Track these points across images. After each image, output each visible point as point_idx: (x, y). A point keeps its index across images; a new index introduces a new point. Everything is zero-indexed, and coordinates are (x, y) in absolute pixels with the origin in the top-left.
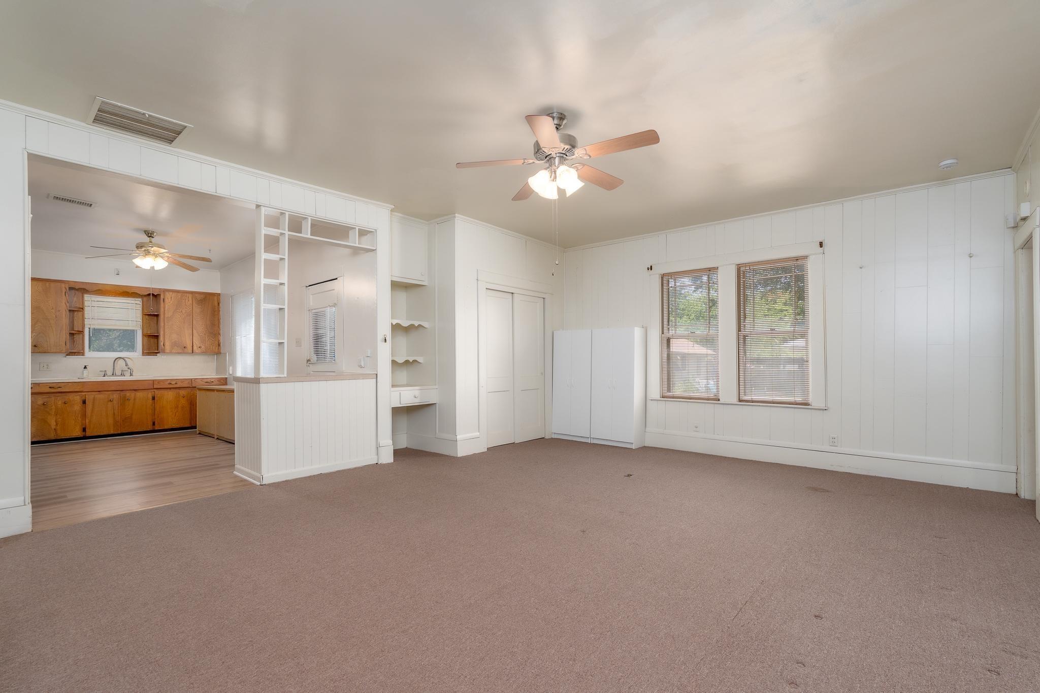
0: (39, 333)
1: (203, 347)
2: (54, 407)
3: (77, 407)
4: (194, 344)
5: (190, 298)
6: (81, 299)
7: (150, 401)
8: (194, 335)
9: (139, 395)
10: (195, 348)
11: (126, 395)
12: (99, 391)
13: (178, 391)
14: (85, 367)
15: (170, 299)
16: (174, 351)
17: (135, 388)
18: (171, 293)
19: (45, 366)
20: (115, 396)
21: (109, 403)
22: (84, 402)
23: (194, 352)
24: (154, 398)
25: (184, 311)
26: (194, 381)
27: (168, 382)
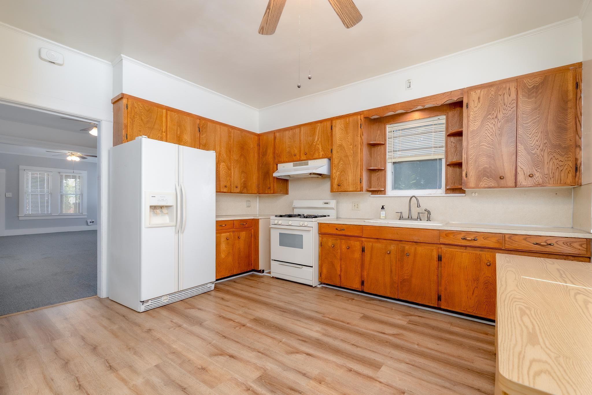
0: (342, 172)
1: (537, 174)
2: (339, 251)
3: (357, 255)
4: (519, 169)
5: (513, 91)
6: (383, 131)
7: (435, 262)
8: (519, 154)
9: (420, 249)
10: (521, 178)
11: (404, 247)
12: (377, 239)
13: (478, 252)
14: (383, 208)
15: (477, 101)
16: (482, 184)
17: (415, 239)
18: (479, 91)
19: (356, 206)
20: (393, 247)
21: (387, 256)
22: (363, 250)
23: (518, 184)
24: (440, 259)
25: (500, 116)
26: (510, 238)
27: (462, 236)
